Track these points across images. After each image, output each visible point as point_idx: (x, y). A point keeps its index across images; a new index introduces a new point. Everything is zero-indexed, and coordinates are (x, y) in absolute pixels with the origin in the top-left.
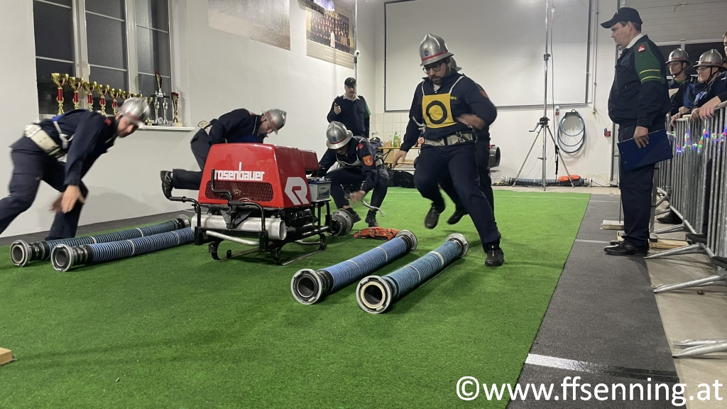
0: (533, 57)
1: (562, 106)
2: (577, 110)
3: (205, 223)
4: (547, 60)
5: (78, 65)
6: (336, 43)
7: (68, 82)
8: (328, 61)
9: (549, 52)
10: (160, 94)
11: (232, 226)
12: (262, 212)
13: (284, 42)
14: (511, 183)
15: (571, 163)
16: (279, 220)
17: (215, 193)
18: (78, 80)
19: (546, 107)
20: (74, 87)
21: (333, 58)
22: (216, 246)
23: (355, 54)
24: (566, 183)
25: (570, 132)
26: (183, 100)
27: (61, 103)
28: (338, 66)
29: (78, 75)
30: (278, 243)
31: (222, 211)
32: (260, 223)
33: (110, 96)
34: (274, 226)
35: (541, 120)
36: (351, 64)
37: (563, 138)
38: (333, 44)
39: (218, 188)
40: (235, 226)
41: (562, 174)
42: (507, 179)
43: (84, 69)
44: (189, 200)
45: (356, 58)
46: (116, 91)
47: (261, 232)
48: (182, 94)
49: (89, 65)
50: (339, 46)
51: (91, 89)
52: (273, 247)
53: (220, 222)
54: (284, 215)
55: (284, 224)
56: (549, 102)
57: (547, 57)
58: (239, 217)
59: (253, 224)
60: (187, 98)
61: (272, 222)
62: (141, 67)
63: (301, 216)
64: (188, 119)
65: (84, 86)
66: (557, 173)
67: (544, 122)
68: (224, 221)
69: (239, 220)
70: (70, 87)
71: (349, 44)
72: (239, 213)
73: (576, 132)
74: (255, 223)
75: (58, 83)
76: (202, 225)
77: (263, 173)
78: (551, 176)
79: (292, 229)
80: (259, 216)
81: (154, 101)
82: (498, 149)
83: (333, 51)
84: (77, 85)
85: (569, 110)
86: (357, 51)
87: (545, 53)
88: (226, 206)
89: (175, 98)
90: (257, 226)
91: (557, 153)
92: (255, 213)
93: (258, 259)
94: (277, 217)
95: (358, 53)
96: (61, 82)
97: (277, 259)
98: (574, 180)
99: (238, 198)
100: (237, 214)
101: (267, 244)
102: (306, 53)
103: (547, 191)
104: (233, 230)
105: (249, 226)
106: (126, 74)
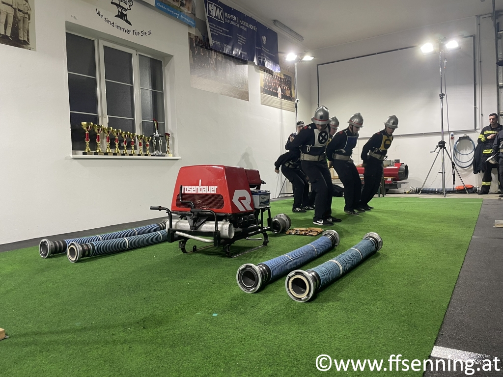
0: (431, 96)
1: (456, 132)
2: (468, 135)
3: (176, 225)
4: (442, 98)
5: (100, 117)
6: (282, 95)
7: (93, 128)
8: (277, 108)
9: (444, 92)
10: (157, 135)
11: (194, 228)
12: (215, 217)
13: (245, 96)
14: (417, 192)
15: (466, 175)
16: (229, 223)
17: (183, 203)
18: (99, 126)
19: (443, 133)
20: (96, 131)
21: (280, 106)
22: (184, 242)
23: (296, 102)
24: (462, 191)
25: (464, 152)
26: (173, 138)
27: (87, 142)
28: (283, 110)
29: (100, 123)
30: (228, 241)
31: (187, 217)
32: (214, 225)
33: (122, 137)
34: (224, 227)
35: (439, 143)
36: (293, 109)
37: (458, 156)
38: (280, 95)
39: (185, 200)
40: (196, 228)
41: (458, 184)
42: (414, 188)
43: (104, 118)
44: (164, 209)
45: (296, 105)
46: (126, 133)
47: (215, 233)
48: (172, 134)
49: (107, 116)
50: (284, 97)
51: (108, 132)
52: (224, 244)
53: (186, 224)
54: (233, 219)
55: (232, 226)
56: (446, 129)
57: (442, 96)
58: (199, 221)
59: (209, 226)
60: (176, 136)
61: (223, 224)
62: (144, 116)
63: (246, 219)
64: (176, 151)
65: (104, 130)
66: (454, 184)
67: (442, 144)
68: (188, 224)
69: (199, 223)
70: (94, 131)
71: (291, 95)
72: (199, 218)
73: (468, 151)
74: (211, 226)
75: (85, 129)
76: (173, 227)
77: (216, 187)
78: (449, 186)
79: (239, 229)
80: (213, 220)
81: (152, 139)
82: (406, 167)
83: (280, 101)
84: (98, 130)
85: (462, 135)
86: (297, 100)
87: (440, 93)
88: (190, 213)
89: (167, 137)
90: (212, 228)
91: (453, 168)
92: (210, 218)
93: (215, 252)
94: (227, 221)
95: (298, 101)
96: (88, 128)
97: (228, 253)
98: (468, 189)
99: (199, 207)
100: (198, 218)
101: (219, 241)
102: (260, 103)
103: (446, 197)
104: (195, 231)
105: (207, 228)
106: (133, 121)
